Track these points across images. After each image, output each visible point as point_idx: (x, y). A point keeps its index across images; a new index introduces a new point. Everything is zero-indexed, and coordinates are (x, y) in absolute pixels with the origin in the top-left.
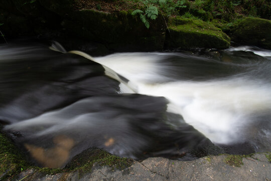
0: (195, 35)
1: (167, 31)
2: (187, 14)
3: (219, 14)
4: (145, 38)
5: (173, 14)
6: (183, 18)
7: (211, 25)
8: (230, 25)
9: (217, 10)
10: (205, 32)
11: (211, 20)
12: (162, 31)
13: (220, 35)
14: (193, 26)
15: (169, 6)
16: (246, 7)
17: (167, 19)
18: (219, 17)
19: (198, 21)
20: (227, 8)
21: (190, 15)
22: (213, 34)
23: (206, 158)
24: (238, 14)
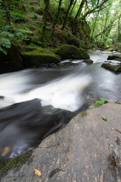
0: (41, 56)
1: (22, 56)
2: (31, 44)
3: (49, 44)
4: (7, 62)
5: (22, 44)
6: (30, 47)
7: (48, 50)
8: (57, 49)
9: (48, 42)
10: (46, 55)
11: (46, 48)
12: (18, 56)
13: (54, 55)
14: (38, 51)
15: (18, 39)
16: (61, 40)
17: (19, 48)
18: (50, 46)
19: (40, 49)
20: (52, 40)
21: (33, 45)
22: (50, 55)
23: (72, 120)
24: (58, 44)
